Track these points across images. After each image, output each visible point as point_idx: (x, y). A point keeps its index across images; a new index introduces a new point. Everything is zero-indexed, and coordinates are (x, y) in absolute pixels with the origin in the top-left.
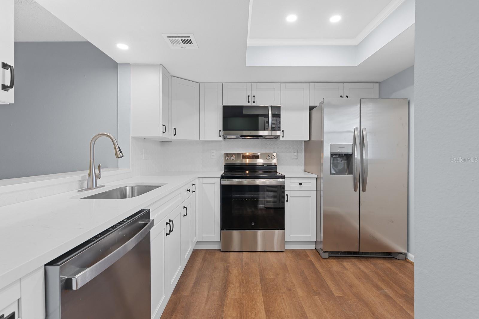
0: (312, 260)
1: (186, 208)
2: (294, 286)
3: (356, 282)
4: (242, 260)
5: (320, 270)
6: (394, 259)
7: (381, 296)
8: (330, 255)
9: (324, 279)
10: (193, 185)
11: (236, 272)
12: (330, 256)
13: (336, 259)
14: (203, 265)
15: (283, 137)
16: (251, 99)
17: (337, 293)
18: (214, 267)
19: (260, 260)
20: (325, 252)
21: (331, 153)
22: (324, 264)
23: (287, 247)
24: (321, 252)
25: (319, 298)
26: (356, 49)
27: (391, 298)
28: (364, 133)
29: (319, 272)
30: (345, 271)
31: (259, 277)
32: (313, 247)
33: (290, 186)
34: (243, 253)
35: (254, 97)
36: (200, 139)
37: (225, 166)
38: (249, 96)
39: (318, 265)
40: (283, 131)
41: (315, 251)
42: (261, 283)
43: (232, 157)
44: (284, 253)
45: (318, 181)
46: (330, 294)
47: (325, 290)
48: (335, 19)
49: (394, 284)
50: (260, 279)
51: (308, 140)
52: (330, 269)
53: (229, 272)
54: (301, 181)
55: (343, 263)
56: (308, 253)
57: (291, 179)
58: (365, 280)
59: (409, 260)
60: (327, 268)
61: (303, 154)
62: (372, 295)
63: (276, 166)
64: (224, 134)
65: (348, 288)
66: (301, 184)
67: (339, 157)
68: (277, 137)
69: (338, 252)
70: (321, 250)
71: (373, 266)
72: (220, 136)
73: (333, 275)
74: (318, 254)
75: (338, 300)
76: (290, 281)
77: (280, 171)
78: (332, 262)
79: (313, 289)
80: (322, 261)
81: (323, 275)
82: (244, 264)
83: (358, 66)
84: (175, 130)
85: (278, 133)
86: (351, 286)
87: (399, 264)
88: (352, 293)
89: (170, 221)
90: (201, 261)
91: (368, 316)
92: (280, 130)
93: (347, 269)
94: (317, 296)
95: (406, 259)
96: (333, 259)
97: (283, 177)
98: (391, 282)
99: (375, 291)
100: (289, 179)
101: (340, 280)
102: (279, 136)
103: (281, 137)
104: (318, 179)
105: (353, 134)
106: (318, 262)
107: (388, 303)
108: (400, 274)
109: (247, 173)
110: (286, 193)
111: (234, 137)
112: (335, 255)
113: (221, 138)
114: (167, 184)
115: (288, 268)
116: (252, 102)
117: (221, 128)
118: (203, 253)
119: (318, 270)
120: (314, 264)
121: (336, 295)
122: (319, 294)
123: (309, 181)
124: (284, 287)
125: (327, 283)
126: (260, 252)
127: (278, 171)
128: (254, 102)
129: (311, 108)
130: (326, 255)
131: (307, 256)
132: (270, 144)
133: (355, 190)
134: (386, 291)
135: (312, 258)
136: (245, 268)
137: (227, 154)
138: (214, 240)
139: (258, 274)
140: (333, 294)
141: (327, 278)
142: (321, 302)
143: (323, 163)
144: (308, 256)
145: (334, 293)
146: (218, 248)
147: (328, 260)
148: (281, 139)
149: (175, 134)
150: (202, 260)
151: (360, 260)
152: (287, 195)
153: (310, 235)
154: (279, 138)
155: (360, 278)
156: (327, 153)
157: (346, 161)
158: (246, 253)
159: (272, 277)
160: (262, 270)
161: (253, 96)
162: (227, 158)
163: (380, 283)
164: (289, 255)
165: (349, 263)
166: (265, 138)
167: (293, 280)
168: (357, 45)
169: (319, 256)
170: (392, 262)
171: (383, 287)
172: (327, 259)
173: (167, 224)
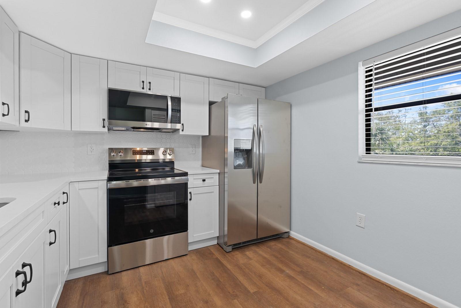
0: (218, 258)
1: (55, 231)
2: (209, 295)
3: (263, 270)
4: (140, 280)
5: (229, 266)
6: (281, 238)
7: (286, 278)
8: (233, 247)
9: (235, 276)
10: (64, 193)
11: (136, 299)
12: (233, 249)
13: (238, 251)
14: (83, 303)
15: (183, 130)
16: (146, 86)
17: (252, 289)
18: (102, 302)
19: (162, 272)
20: (229, 246)
21: (234, 148)
22: (230, 259)
23: (191, 248)
24: (224, 247)
25: (238, 301)
26: (255, 51)
27: (293, 278)
28: (261, 129)
29: (228, 269)
30: (250, 261)
31: (167, 297)
32: (215, 242)
33: (193, 183)
34: (140, 268)
35: (150, 83)
36: (72, 130)
37: (109, 164)
38: (143, 82)
39: (225, 262)
40: (183, 124)
41: (217, 246)
42: (171, 304)
43: (119, 152)
44: (187, 256)
45: (220, 176)
46: (246, 292)
47: (240, 289)
48: (246, 14)
49: (290, 263)
50: (169, 298)
51: (208, 135)
52: (237, 263)
53: (126, 302)
54: (204, 177)
55: (245, 253)
56: (212, 250)
57: (194, 175)
58: (269, 266)
59: (291, 237)
60: (233, 262)
61: (201, 149)
62: (279, 280)
63: (173, 162)
64: (110, 124)
65: (259, 280)
66: (204, 180)
67: (240, 152)
68: (176, 131)
69: (240, 244)
70: (225, 244)
71: (269, 249)
72: (104, 127)
73: (242, 269)
74: (221, 249)
75: (256, 297)
76: (203, 290)
77: (179, 167)
78: (236, 254)
79: (229, 292)
80: (227, 256)
81: (233, 272)
82: (143, 284)
83: (257, 67)
84: (27, 114)
85: (178, 126)
86: (260, 277)
87: (286, 242)
88: (263, 283)
89: (24, 265)
90: (78, 298)
91: (284, 305)
92: (180, 124)
93: (250, 259)
94: (235, 299)
95: (289, 237)
96: (236, 251)
97: (185, 174)
98: (288, 262)
99: (280, 275)
100: (193, 175)
101: (250, 273)
102: (179, 129)
103: (181, 130)
104: (220, 174)
105: (252, 131)
106: (224, 258)
107: (293, 283)
108: (291, 252)
109: (137, 171)
110: (189, 190)
111: (123, 129)
112: (238, 247)
113: (106, 130)
114: (15, 199)
115: (197, 274)
116: (148, 90)
117: (105, 116)
118: (80, 284)
119: (226, 267)
120: (221, 260)
121: (252, 291)
122: (236, 296)
123: (212, 177)
124: (200, 300)
125: (240, 280)
126: (160, 263)
127: (175, 167)
128: (150, 89)
129: (211, 104)
130: (230, 249)
131: (211, 254)
132: (166, 139)
133: (254, 183)
134: (287, 271)
135: (217, 255)
136: (146, 289)
137: (111, 150)
138: (98, 262)
139: (165, 292)
140: (249, 292)
141: (238, 275)
142: (241, 305)
143: (227, 158)
144: (213, 254)
145: (250, 290)
146: (104, 271)
147: (233, 253)
148: (181, 133)
149: (29, 120)
150: (81, 295)
151: (258, 246)
152: (190, 193)
153: (213, 231)
154: (179, 132)
155: (264, 265)
156: (231, 148)
157: (246, 156)
158: (143, 267)
159: (182, 291)
160: (168, 286)
161: (148, 82)
162: (112, 154)
163: (280, 266)
164: (194, 257)
165: (251, 252)
166: (162, 131)
167: (206, 288)
168: (256, 48)
169: (223, 250)
170: (280, 242)
171: (284, 268)
172: (231, 252)
173: (18, 274)
